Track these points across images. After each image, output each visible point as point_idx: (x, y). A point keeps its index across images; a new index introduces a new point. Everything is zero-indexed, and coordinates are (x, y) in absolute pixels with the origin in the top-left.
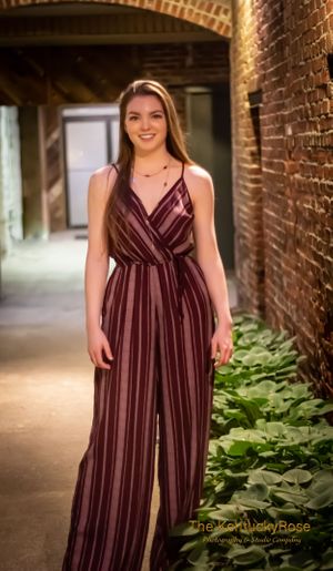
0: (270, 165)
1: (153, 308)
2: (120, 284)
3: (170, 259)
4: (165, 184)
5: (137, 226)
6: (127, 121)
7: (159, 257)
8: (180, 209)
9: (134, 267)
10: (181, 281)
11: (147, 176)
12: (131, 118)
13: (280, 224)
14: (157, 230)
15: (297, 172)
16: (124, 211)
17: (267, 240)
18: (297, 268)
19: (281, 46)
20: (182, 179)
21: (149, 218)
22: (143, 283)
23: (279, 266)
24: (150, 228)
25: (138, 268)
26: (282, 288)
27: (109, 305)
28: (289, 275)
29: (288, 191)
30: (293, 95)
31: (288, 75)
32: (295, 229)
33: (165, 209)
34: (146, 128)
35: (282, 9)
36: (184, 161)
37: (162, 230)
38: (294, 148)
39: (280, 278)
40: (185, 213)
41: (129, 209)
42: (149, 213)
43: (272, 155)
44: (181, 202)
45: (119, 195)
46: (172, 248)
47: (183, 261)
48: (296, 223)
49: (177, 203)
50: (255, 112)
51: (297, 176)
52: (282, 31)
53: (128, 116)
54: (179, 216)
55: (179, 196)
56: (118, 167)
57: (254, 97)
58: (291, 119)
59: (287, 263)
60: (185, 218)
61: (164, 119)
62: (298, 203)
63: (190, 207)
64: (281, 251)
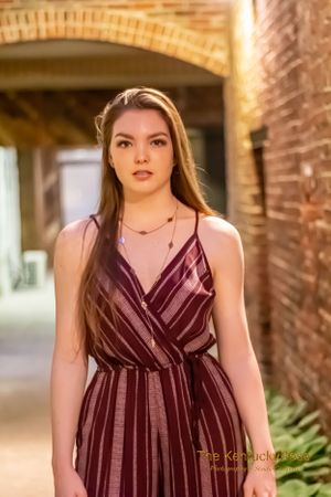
0: (279, 209)
1: (154, 436)
2: (102, 399)
3: (179, 361)
4: (171, 245)
5: (128, 310)
6: (113, 148)
7: (162, 359)
8: (193, 284)
9: (124, 373)
10: (197, 395)
11: (143, 233)
12: (120, 144)
13: (293, 276)
14: (158, 317)
15: (320, 218)
16: (107, 287)
17: (274, 292)
18: (319, 332)
19: (294, 75)
20: (195, 235)
21: (147, 298)
22: (138, 397)
23: (292, 324)
24: (149, 313)
25: (131, 374)
26: (295, 349)
27: (86, 430)
28: (307, 337)
29: (305, 240)
30: (313, 129)
31: (305, 106)
32: (317, 286)
33: (171, 283)
34: (142, 158)
35: (296, 30)
36: (198, 209)
37: (167, 316)
38: (314, 191)
39: (295, 338)
40: (201, 290)
41: (115, 285)
42: (147, 290)
43: (282, 198)
44: (195, 272)
45: (101, 263)
46: (182, 344)
47: (199, 363)
48: (318, 278)
49: (189, 274)
50: (258, 152)
51: (321, 224)
52: (296, 56)
53: (115, 140)
54: (192, 294)
55: (192, 265)
56: (98, 219)
57: (258, 135)
58: (310, 156)
59: (305, 322)
60: (202, 297)
61: (169, 146)
62: (322, 255)
63: (208, 280)
64: (295, 308)
